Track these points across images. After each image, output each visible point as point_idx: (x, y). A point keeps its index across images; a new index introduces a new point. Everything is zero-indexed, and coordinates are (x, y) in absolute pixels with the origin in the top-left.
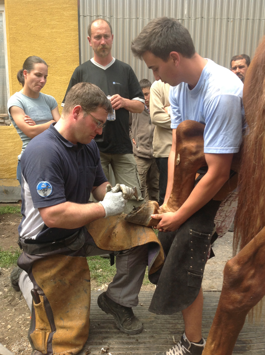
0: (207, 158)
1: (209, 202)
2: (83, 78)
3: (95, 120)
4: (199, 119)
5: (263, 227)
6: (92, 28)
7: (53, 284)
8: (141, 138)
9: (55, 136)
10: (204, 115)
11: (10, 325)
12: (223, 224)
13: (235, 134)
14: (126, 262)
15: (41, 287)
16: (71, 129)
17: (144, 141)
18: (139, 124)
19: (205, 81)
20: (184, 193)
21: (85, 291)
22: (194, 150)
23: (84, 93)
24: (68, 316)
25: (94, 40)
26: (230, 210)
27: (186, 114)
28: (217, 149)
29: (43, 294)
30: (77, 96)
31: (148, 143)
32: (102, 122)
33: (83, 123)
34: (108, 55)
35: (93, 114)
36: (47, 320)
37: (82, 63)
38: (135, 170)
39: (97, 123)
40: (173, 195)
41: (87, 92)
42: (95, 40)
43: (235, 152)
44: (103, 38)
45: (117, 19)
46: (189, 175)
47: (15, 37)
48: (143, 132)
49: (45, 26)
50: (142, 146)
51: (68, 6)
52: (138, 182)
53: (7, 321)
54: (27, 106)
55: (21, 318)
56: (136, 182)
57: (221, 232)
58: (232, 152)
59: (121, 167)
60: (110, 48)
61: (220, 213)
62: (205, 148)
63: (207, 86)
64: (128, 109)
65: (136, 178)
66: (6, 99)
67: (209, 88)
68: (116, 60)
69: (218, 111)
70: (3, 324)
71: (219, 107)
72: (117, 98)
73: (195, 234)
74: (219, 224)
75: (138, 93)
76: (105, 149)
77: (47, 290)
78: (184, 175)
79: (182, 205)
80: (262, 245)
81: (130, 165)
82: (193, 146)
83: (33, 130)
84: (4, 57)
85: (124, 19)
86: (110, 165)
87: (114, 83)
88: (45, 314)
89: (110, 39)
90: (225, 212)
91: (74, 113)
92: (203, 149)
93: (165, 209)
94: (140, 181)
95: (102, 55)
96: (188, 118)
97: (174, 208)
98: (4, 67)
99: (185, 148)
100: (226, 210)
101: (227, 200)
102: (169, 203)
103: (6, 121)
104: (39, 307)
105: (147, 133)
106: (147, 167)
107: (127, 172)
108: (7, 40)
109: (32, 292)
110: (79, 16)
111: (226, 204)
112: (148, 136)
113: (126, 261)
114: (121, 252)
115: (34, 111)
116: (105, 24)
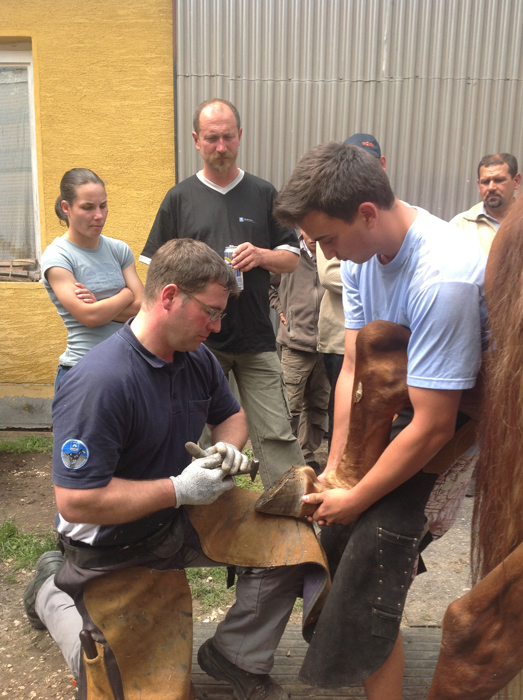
0: (413, 395)
1: (416, 475)
2: (182, 209)
3: (204, 308)
4: (398, 319)
5: (519, 543)
6: (201, 119)
7: (124, 624)
8: (297, 313)
9: (130, 348)
10: (409, 315)
11: (35, 690)
12: (443, 514)
13: (465, 354)
14: (256, 592)
15: (101, 628)
16: (161, 330)
17: (303, 319)
18: (295, 285)
19: (412, 250)
20: (369, 452)
21: (184, 636)
22: (390, 378)
23: (180, 260)
24: (149, 683)
25: (203, 142)
26: (455, 487)
27: (376, 306)
28: (431, 381)
29: (103, 642)
30: (168, 268)
31: (311, 323)
32: (219, 309)
33: (182, 315)
34: (229, 169)
35: (198, 297)
36: (109, 690)
37: (181, 180)
38: (279, 384)
39: (209, 313)
40: (348, 456)
41: (186, 257)
42: (205, 142)
43: (466, 387)
44: (221, 140)
45: (249, 81)
46: (380, 422)
47: (51, 113)
48: (302, 301)
49: (109, 94)
50: (298, 329)
51: (153, 55)
52: (286, 406)
53: (29, 682)
54: (79, 264)
55: (56, 678)
56: (282, 406)
57: (441, 529)
58: (460, 387)
59: (252, 377)
60: (235, 157)
61: (436, 496)
62: (408, 375)
63: (416, 263)
64: (268, 267)
65: (282, 399)
66: (31, 231)
67: (420, 267)
68: (246, 173)
69: (434, 312)
70: (22, 687)
71: (438, 305)
72: (247, 250)
73: (389, 537)
74: (435, 516)
75: (286, 236)
76: (222, 345)
77: (110, 634)
78: (369, 421)
79: (364, 475)
80: (516, 579)
81: (270, 373)
82: (387, 371)
83: (92, 312)
84: (29, 150)
85: (262, 81)
86: (231, 373)
87: (241, 219)
88: (106, 679)
89: (236, 139)
90: (446, 493)
91: (164, 299)
92: (405, 378)
93: (331, 481)
94: (288, 403)
95: (218, 170)
96: (378, 315)
97: (348, 482)
98: (29, 169)
99: (373, 373)
100: (447, 489)
101: (450, 472)
102: (339, 470)
103: (32, 273)
104: (96, 665)
105: (309, 304)
106: (306, 370)
107: (264, 386)
108: (37, 120)
109: (81, 636)
110: (176, 76)
111: (448, 479)
112: (310, 309)
113: (257, 588)
114: (249, 570)
115: (92, 273)
116: (227, 113)
